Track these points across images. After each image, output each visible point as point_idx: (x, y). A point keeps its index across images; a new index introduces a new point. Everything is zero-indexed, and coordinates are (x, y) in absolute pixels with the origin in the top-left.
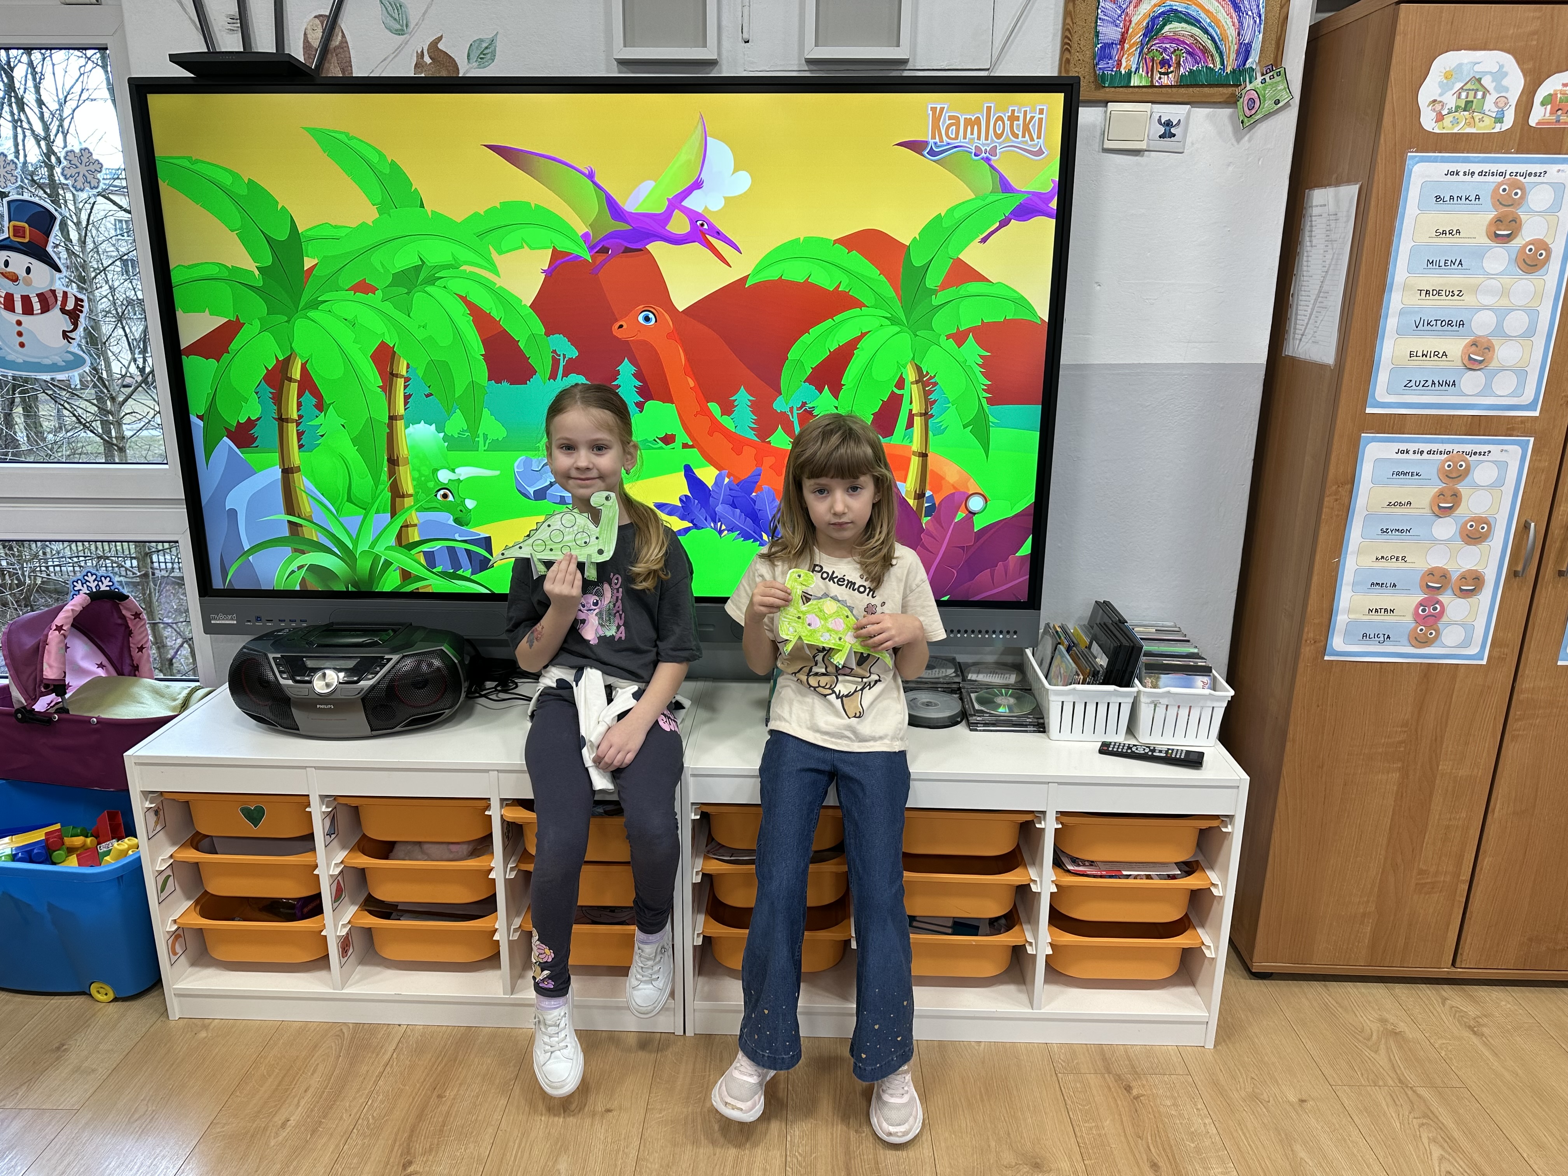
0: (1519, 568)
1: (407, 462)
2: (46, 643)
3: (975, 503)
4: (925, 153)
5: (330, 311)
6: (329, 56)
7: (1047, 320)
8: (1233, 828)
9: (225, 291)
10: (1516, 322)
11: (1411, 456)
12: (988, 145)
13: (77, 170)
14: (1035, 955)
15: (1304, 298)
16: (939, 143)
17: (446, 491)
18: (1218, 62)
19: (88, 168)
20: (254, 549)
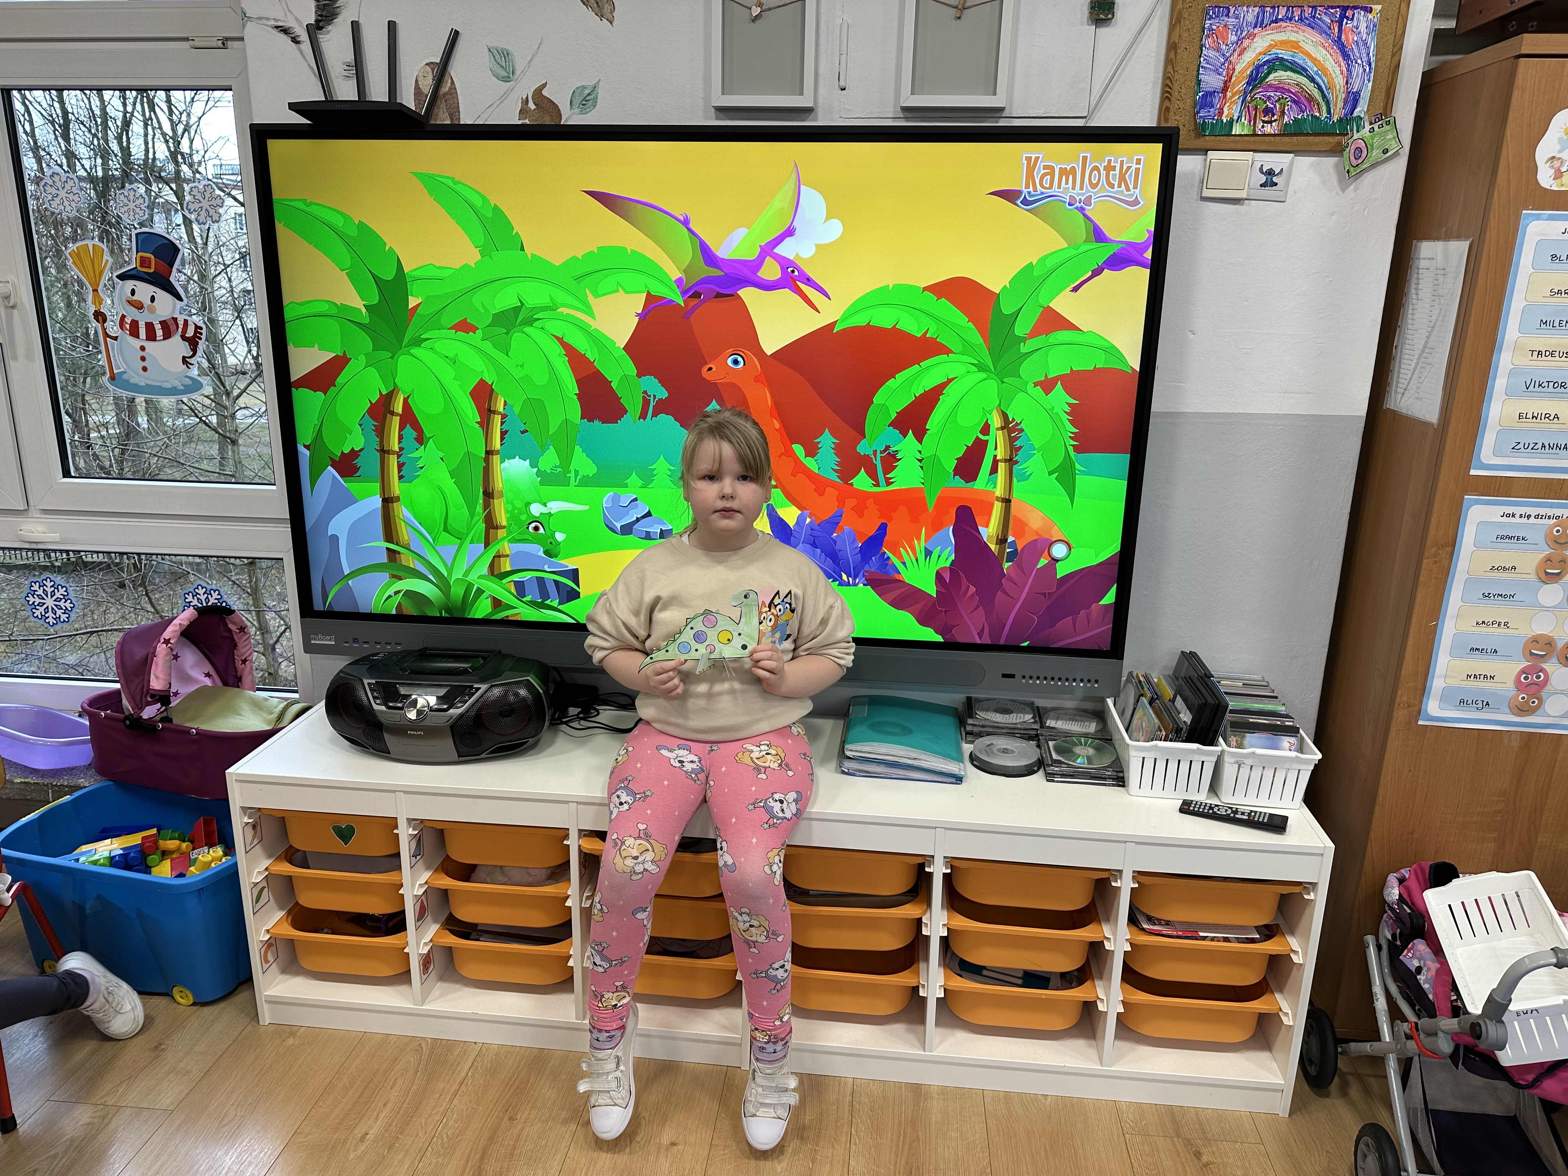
1: (501, 495)
2: (154, 655)
3: (1058, 550)
4: (1019, 202)
5: (432, 349)
6: (439, 102)
7: (1138, 370)
8: (1316, 895)
9: (333, 326)
11: (1517, 520)
12: (1083, 194)
13: (200, 205)
14: (1106, 1013)
15: (1407, 352)
16: (1033, 193)
17: (537, 524)
18: (1325, 111)
19: (210, 203)
20: (353, 574)
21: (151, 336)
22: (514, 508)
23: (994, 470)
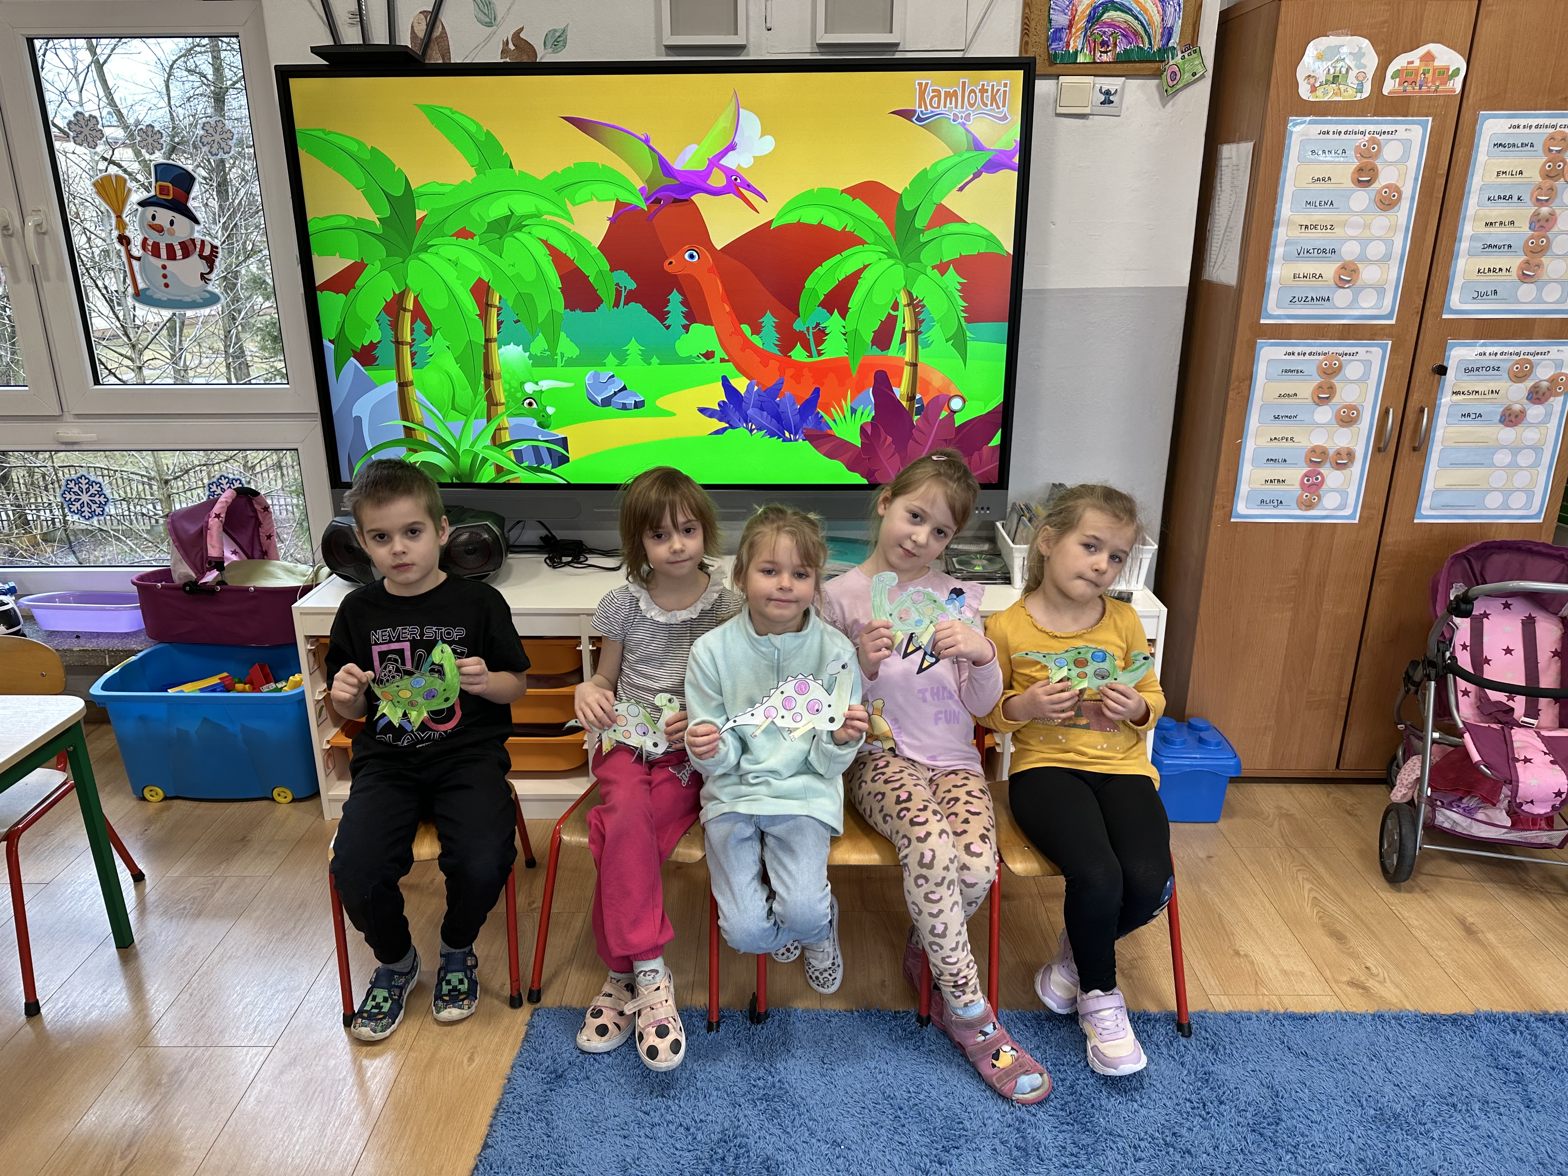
0: (1382, 445)
1: (499, 376)
2: (207, 528)
3: (956, 404)
4: (914, 119)
5: (437, 253)
6: (432, 44)
7: (1012, 253)
9: (352, 238)
10: (1376, 250)
11: (1296, 357)
12: (964, 112)
13: (213, 138)
15: (1216, 233)
16: (924, 112)
17: (531, 400)
18: (1147, 43)
19: (222, 137)
20: (375, 450)
21: (172, 256)
22: (510, 388)
23: (903, 340)
